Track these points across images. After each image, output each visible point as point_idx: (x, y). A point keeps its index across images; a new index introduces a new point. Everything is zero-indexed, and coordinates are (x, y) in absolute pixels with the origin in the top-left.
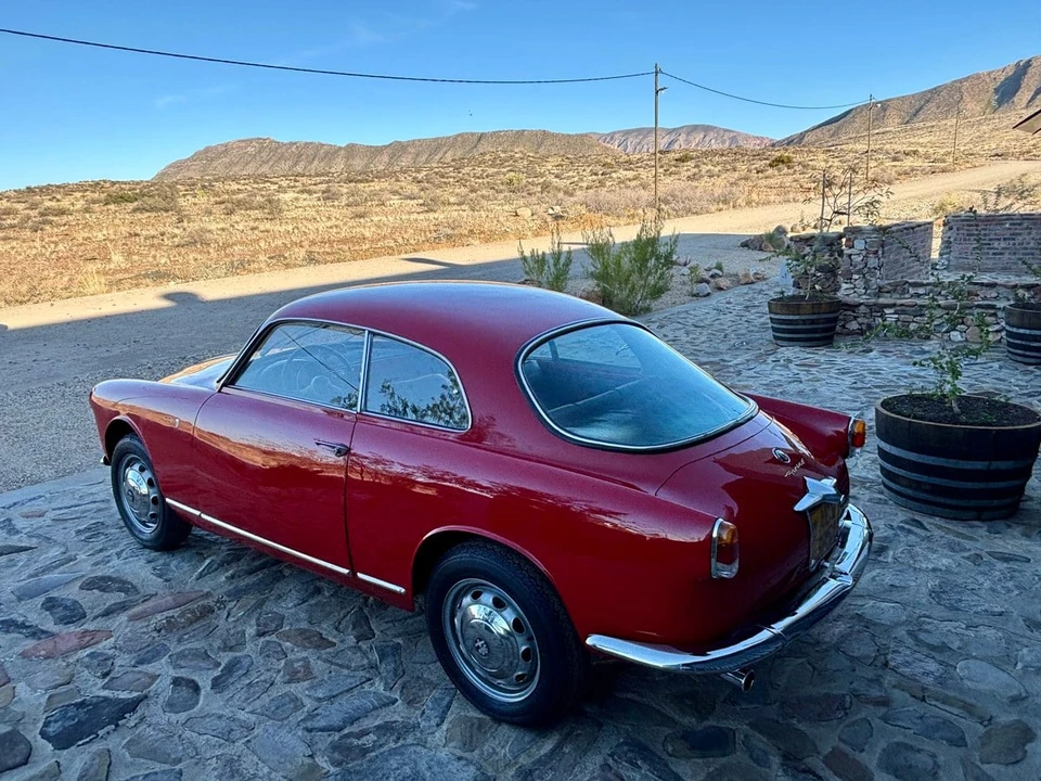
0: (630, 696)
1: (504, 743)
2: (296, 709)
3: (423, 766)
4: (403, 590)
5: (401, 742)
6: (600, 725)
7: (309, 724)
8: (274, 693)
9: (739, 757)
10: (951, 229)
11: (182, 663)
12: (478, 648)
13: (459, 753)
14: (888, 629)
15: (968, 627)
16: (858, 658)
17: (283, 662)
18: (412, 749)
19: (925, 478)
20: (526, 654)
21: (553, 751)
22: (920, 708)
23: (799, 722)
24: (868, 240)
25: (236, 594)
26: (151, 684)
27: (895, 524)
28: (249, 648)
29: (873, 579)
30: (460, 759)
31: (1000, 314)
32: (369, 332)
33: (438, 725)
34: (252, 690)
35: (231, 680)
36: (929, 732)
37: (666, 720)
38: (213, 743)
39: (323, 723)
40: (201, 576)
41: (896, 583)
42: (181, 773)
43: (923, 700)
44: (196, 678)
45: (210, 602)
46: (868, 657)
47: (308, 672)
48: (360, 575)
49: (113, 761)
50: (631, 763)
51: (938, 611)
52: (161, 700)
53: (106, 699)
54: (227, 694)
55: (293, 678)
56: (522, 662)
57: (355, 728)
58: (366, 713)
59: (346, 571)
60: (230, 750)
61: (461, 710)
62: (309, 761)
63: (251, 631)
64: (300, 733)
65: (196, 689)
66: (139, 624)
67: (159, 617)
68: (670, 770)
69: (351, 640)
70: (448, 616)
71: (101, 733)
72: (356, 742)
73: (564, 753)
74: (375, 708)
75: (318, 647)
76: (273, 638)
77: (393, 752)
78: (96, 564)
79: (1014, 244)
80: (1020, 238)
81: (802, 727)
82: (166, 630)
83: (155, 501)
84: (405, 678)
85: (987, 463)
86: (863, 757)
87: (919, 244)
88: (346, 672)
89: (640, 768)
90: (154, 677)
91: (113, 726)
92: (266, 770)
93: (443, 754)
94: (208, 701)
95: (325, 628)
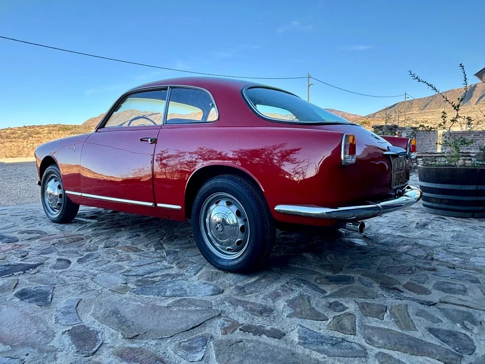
0: (296, 266)
1: (229, 279)
2: (120, 269)
3: (185, 287)
4: (180, 207)
5: (174, 279)
6: (281, 274)
7: (126, 274)
8: (109, 264)
9: (357, 284)
10: (445, 137)
11: (64, 254)
12: (218, 228)
13: (205, 282)
14: (432, 248)
15: (474, 248)
16: (417, 256)
17: (116, 256)
18: (180, 281)
19: (445, 197)
20: (243, 229)
21: (255, 282)
22: (453, 271)
23: (388, 274)
24: (408, 133)
25: (97, 235)
26: (45, 260)
27: (431, 218)
28: (99, 251)
29: (422, 233)
30: (205, 284)
31: (473, 159)
32: (170, 87)
33: (195, 274)
34: (98, 263)
35: (88, 260)
36: (460, 278)
37: (316, 273)
38: (74, 279)
39: (134, 274)
40: (79, 230)
41: (434, 234)
42: (54, 288)
43: (454, 268)
44: (70, 259)
45: (83, 237)
46: (422, 256)
47: (129, 258)
48: (159, 205)
49: (19, 283)
50: (298, 285)
51: (456, 243)
52: (50, 265)
53: (20, 264)
54: (84, 264)
55: (121, 260)
56: (240, 234)
57: (151, 275)
58: (157, 271)
59: (151, 204)
60: (82, 281)
61: (208, 269)
62: (124, 285)
63: (101, 246)
64: (121, 276)
65: (69, 262)
66: (44, 242)
67: (55, 240)
68: (319, 288)
69: (153, 249)
70: (202, 219)
71: (15, 274)
72: (150, 279)
73: (262, 282)
74: (162, 269)
75: (136, 252)
76: (113, 248)
77: (170, 282)
78: (28, 227)
79: (476, 144)
80: (479, 141)
81: (390, 276)
82: (58, 244)
83: (60, 196)
84: (179, 260)
85: (475, 186)
86: (425, 286)
87: (432, 139)
88: (148, 258)
89: (302, 287)
90: (48, 258)
91: (22, 272)
92: (100, 288)
93: (196, 283)
94: (75, 266)
95: (140, 246)
